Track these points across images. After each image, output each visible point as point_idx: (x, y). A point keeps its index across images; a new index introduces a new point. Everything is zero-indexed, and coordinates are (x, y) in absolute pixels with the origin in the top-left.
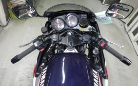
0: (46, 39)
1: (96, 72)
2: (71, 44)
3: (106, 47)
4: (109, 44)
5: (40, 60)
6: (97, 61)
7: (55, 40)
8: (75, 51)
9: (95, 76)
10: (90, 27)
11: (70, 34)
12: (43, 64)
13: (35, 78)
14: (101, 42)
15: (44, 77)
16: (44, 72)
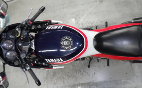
0: (24, 61)
1: (47, 27)
2: (28, 44)
3: (32, 20)
4: (30, 18)
5: (37, 66)
6: (39, 27)
7: (25, 55)
8: (33, 42)
9: (50, 28)
10: (17, 29)
11: (20, 44)
12: (44, 64)
13: (54, 67)
14: (29, 23)
15: (52, 60)
16: (49, 61)
